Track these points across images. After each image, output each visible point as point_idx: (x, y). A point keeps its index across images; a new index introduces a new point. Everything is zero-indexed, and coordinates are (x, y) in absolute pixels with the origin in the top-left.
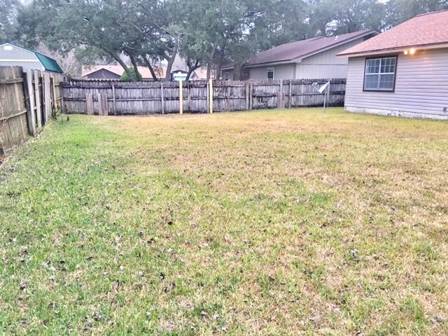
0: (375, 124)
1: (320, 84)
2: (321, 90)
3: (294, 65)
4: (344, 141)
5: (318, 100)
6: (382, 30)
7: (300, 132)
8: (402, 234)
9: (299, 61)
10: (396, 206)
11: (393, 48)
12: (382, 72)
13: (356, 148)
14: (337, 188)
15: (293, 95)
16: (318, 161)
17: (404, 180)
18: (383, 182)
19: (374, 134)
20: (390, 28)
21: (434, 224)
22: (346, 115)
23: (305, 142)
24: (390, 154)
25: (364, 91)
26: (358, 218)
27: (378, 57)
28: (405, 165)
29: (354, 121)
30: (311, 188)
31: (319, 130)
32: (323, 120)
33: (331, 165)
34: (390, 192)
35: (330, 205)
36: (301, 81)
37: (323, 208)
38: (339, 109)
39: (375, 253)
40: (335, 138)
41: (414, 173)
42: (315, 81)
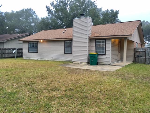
0: (33, 63)
1: (13, 50)
2: (14, 52)
3: (3, 43)
4: (22, 70)
5: (13, 55)
6: (33, 34)
7: (6, 67)
8: (40, 101)
9: (5, 42)
10: (39, 91)
11: (36, 40)
12: (34, 47)
13: (26, 72)
14: (19, 88)
15: (3, 54)
16: (13, 79)
17: (41, 82)
18: (35, 83)
19: (32, 66)
20: (36, 33)
21: (50, 95)
22: (23, 60)
23: (7, 72)
24: (37, 73)
25: (29, 52)
26: (26, 99)
27: (32, 42)
28: (42, 76)
29: (26, 62)
30: (9, 90)
31: (13, 66)
32: (15, 63)
33: (18, 79)
34: (37, 86)
35: (16, 96)
36: (6, 48)
37: (13, 97)
38: (21, 58)
39: (32, 111)
40: (19, 69)
41: (44, 79)
42: (11, 49)
